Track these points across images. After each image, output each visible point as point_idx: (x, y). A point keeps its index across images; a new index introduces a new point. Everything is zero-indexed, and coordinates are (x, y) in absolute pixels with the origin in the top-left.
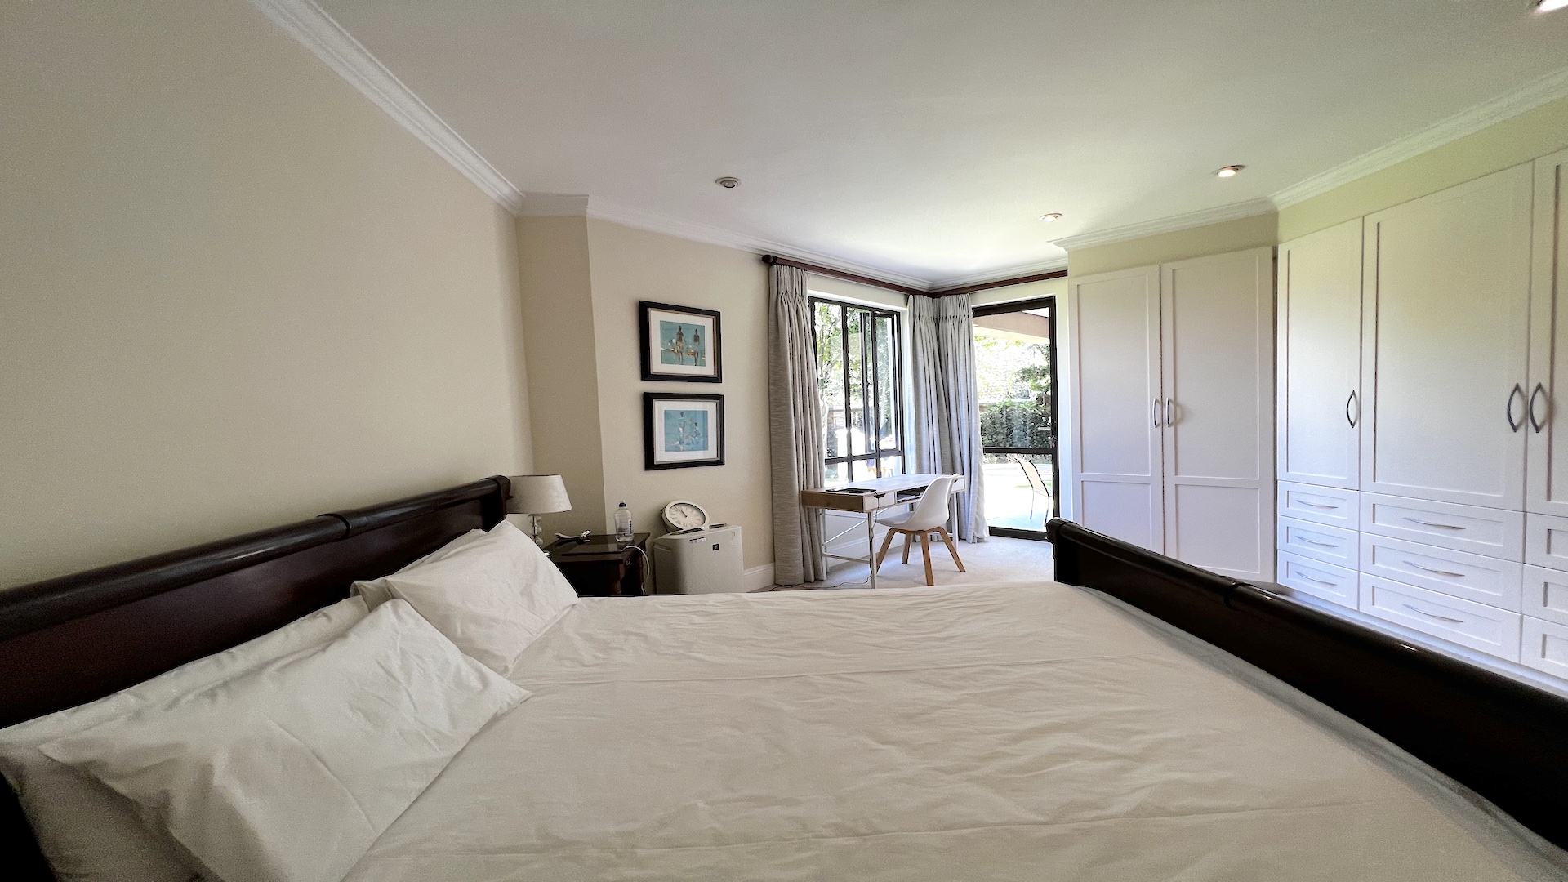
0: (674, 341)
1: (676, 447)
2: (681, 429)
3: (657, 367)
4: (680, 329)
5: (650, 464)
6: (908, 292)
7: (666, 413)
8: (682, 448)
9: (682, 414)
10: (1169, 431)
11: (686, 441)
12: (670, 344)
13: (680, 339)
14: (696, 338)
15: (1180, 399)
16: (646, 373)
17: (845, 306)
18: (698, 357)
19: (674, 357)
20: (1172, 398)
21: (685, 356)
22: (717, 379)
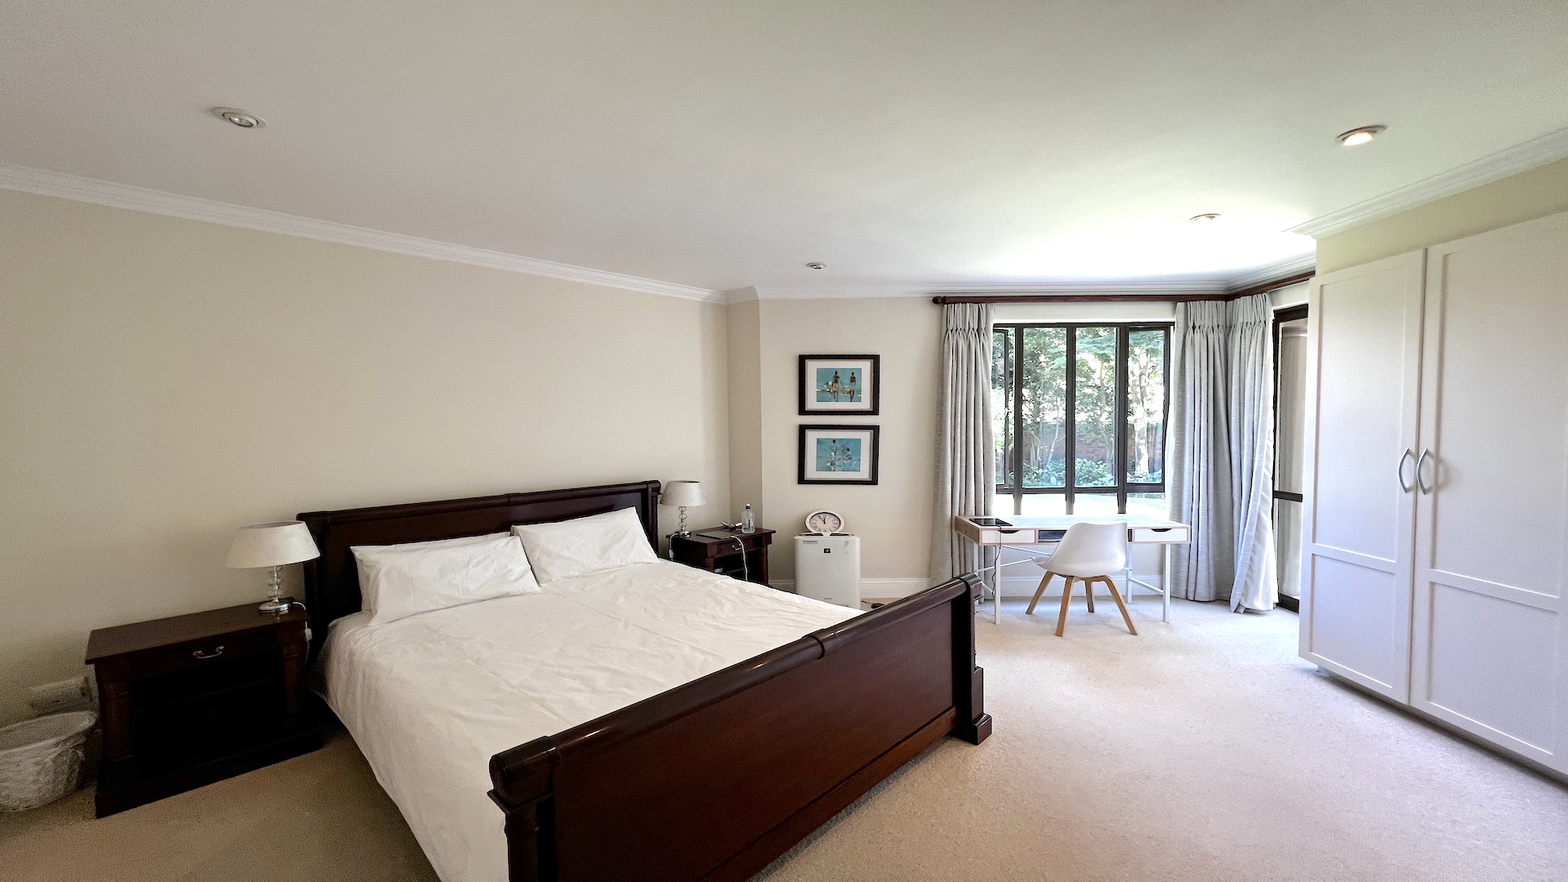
0: (830, 383)
1: (828, 467)
2: (833, 454)
3: (812, 403)
4: (836, 373)
5: (802, 480)
6: (1173, 298)
7: (819, 441)
8: (833, 468)
9: (834, 441)
10: (1426, 500)
11: (837, 463)
12: (825, 386)
13: (836, 381)
14: (853, 380)
15: (1445, 452)
16: (802, 410)
17: (1071, 328)
18: (853, 395)
19: (830, 396)
20: (1432, 450)
21: (841, 394)
22: (875, 411)
